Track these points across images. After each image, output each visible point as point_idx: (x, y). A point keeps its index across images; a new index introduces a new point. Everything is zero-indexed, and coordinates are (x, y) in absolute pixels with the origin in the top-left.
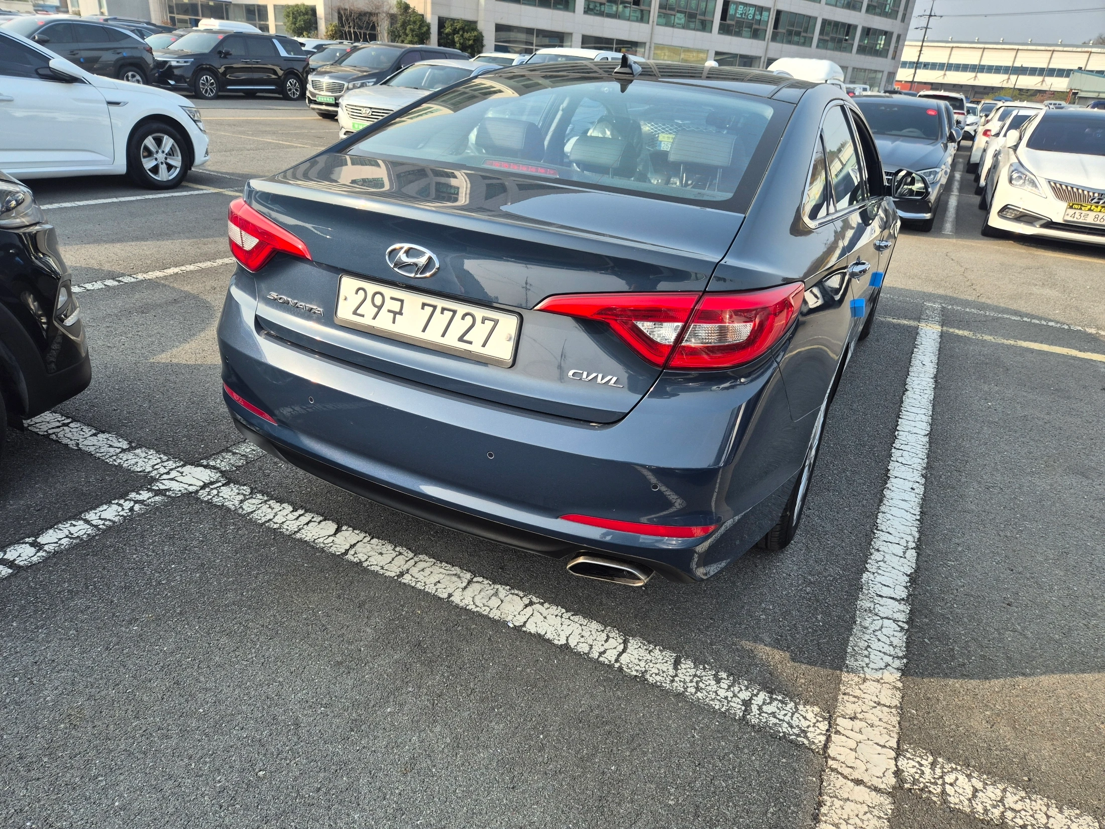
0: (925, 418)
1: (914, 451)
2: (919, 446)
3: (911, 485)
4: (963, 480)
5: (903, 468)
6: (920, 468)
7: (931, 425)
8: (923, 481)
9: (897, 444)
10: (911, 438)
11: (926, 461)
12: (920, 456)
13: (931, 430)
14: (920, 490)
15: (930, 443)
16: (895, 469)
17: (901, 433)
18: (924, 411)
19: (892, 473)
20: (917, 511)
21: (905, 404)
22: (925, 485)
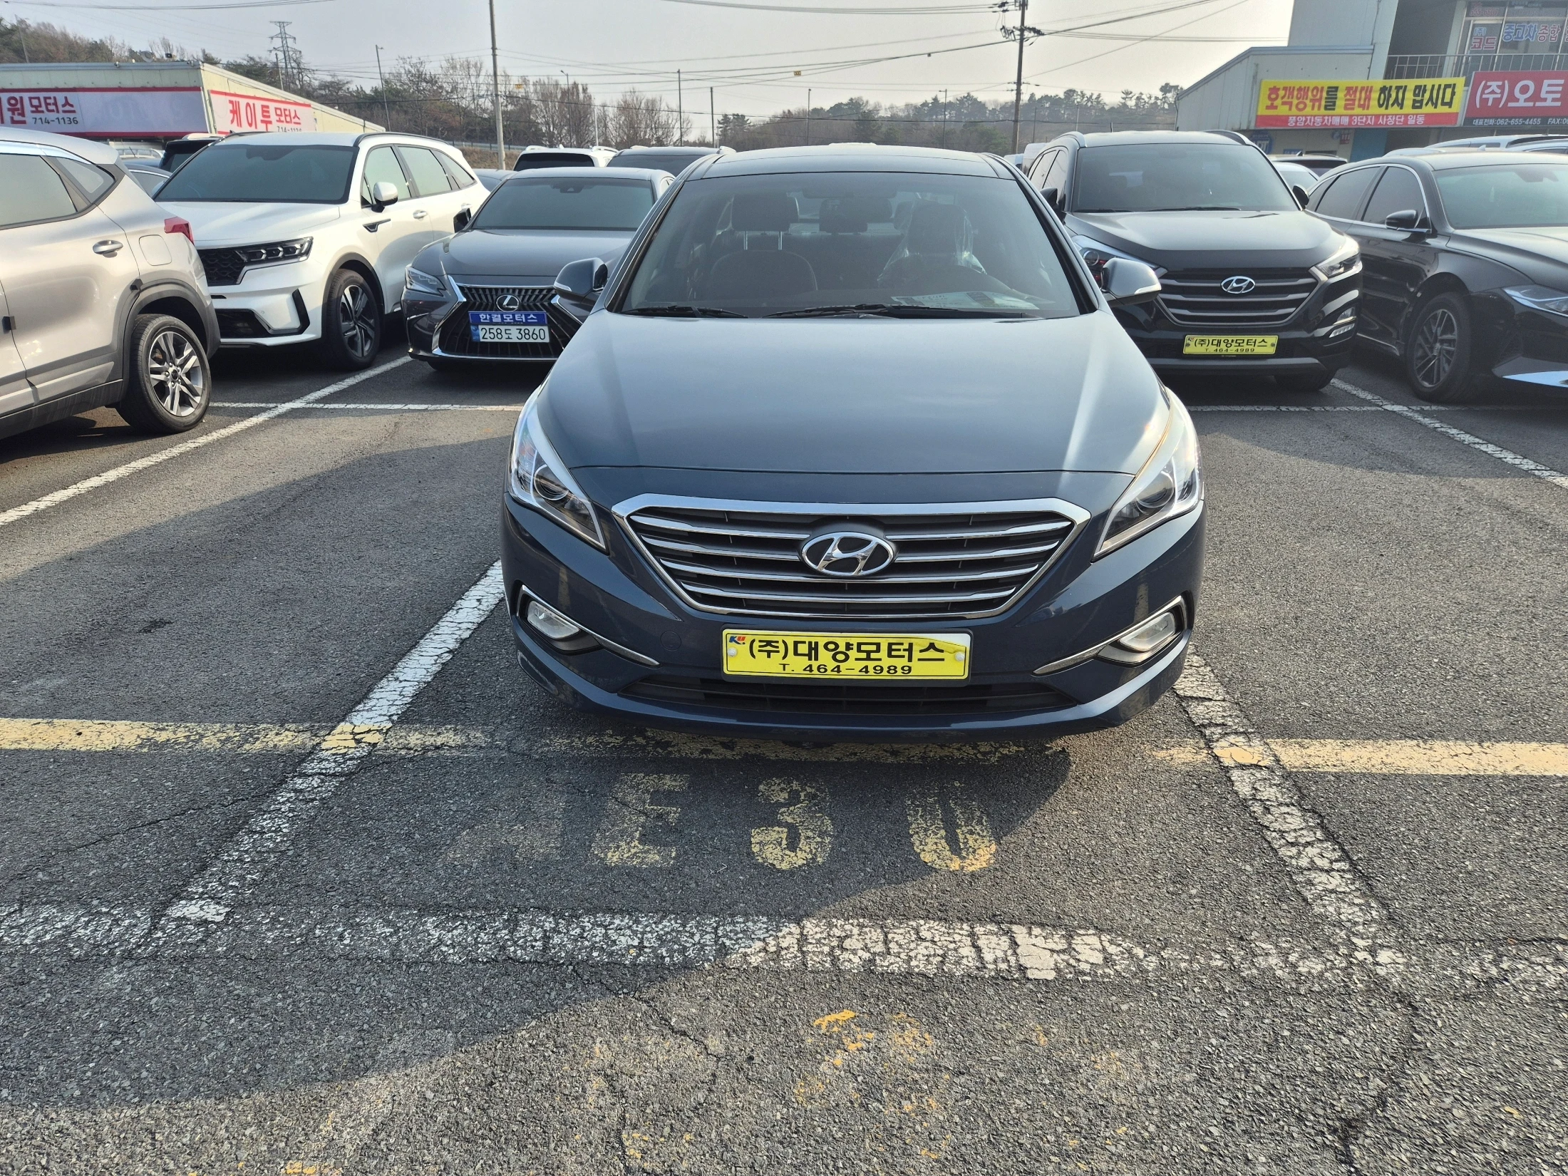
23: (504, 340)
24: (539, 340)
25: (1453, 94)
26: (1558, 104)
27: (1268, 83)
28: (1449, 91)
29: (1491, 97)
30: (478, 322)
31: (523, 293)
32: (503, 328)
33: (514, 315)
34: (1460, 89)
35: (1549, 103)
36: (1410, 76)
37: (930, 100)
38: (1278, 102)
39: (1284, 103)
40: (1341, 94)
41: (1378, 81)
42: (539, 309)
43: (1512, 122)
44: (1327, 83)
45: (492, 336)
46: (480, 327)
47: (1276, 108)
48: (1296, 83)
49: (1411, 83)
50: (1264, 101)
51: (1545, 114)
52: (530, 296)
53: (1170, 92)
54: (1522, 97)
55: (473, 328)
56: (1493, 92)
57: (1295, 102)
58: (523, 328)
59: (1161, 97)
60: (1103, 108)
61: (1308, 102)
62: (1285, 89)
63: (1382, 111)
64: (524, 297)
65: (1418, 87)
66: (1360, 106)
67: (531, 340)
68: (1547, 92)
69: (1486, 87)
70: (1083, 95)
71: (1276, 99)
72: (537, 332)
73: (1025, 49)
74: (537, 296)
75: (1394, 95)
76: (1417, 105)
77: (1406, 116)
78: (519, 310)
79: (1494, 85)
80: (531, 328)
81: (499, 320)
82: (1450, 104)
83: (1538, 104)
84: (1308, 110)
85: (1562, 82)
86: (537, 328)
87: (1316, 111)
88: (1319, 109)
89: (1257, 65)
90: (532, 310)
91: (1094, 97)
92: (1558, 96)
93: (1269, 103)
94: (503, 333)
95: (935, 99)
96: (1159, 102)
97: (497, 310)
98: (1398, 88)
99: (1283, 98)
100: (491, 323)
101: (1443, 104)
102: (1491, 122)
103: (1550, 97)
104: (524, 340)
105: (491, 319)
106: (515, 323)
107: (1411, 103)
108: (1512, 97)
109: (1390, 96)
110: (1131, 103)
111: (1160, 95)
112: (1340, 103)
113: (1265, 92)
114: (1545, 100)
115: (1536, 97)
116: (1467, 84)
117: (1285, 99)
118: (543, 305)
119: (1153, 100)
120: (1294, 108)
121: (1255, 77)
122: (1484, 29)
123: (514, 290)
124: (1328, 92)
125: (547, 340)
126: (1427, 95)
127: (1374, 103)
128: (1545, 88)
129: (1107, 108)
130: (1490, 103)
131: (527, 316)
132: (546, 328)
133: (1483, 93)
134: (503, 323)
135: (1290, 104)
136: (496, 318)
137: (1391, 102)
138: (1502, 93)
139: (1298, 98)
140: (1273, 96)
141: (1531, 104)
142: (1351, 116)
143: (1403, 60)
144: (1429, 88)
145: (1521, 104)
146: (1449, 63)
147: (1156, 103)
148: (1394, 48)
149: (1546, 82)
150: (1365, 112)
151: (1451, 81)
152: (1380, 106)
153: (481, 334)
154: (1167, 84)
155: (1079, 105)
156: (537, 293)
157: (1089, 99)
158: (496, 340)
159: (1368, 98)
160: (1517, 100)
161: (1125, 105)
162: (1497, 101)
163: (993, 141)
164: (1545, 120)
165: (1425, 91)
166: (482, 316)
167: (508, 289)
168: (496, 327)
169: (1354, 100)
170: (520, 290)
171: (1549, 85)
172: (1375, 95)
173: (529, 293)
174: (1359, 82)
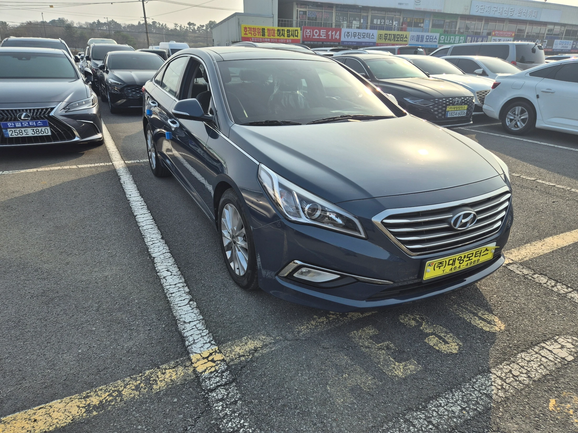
0: (141, 224)
1: (137, 207)
2: (136, 210)
3: (132, 196)
4: (113, 205)
5: (137, 200)
6: (131, 202)
7: (137, 222)
8: (128, 199)
9: (146, 207)
10: (142, 212)
11: (131, 205)
12: (134, 206)
13: (135, 220)
14: (127, 196)
15: (133, 213)
16: (139, 198)
17: (147, 212)
18: (145, 228)
19: (140, 197)
20: (125, 191)
21: (156, 228)
22: (127, 198)
23: (24, 135)
24: (45, 134)
25: (298, 33)
26: (325, 38)
27: (243, 26)
28: (296, 32)
29: (308, 34)
30: (7, 128)
31: (32, 111)
32: (23, 129)
33: (29, 123)
34: (299, 31)
35: (323, 37)
36: (285, 26)
37: (96, 21)
38: (247, 32)
39: (249, 33)
40: (266, 31)
41: (276, 28)
42: (43, 119)
43: (315, 43)
44: (261, 27)
45: (17, 134)
46: (9, 130)
47: (247, 34)
48: (252, 26)
49: (286, 29)
50: (243, 32)
51: (323, 41)
52: (37, 113)
53: (191, 25)
54: (316, 35)
55: (4, 130)
56: (308, 33)
57: (253, 33)
58: (35, 129)
59: (188, 27)
60: (168, 29)
61: (256, 33)
62: (249, 28)
63: (279, 37)
64: (33, 113)
65: (288, 30)
66: (272, 35)
67: (40, 134)
68: (322, 34)
69: (306, 31)
70: (159, 24)
71: (247, 31)
72: (43, 130)
73: (145, 4)
74: (41, 113)
75: (281, 32)
76: (288, 36)
77: (286, 39)
78: (31, 120)
79: (308, 31)
80: (40, 129)
81: (20, 125)
82: (297, 36)
83: (320, 37)
84: (257, 36)
85: (325, 31)
86: (43, 128)
87: (259, 37)
88: (260, 35)
89: (239, 19)
90: (39, 119)
91: (164, 25)
92: (325, 35)
93: (245, 33)
94: (23, 132)
95: (98, 21)
96: (188, 29)
97: (18, 120)
98: (282, 30)
99: (249, 31)
100: (15, 127)
101: (296, 36)
102: (309, 43)
103: (323, 35)
104: (36, 135)
105: (15, 125)
106: (30, 126)
107: (286, 35)
108: (313, 35)
109: (280, 32)
110: (178, 28)
111: (188, 26)
112: (266, 34)
113: (243, 29)
114: (322, 36)
115: (319, 35)
116: (301, 30)
117: (250, 32)
118: (45, 116)
119: (186, 28)
120: (253, 35)
121: (239, 23)
122: (302, 12)
123: (26, 110)
124: (262, 30)
125: (50, 134)
126: (291, 33)
127: (276, 34)
128: (321, 33)
129: (170, 29)
130: (308, 37)
131: (36, 123)
132: (48, 128)
133: (306, 33)
134: (22, 127)
135: (251, 33)
136: (19, 125)
137: (281, 34)
138: (311, 33)
139: (253, 32)
140: (246, 30)
141: (318, 37)
142: (270, 39)
143: (282, 21)
144: (291, 30)
145: (316, 37)
146: (294, 23)
147: (187, 29)
148: (279, 16)
149: (322, 31)
150: (274, 37)
151: (296, 28)
152: (278, 36)
153: (10, 133)
154: (190, 22)
155: (159, 28)
156: (40, 111)
157: (162, 25)
158: (19, 136)
159: (274, 33)
160: (315, 36)
161: (176, 29)
162: (310, 36)
163: (129, 40)
164: (323, 42)
165: (290, 31)
166: (9, 124)
167: (23, 110)
168: (18, 129)
169: (270, 33)
170: (30, 110)
171: (323, 32)
172: (276, 32)
173: (36, 111)
174: (271, 27)
